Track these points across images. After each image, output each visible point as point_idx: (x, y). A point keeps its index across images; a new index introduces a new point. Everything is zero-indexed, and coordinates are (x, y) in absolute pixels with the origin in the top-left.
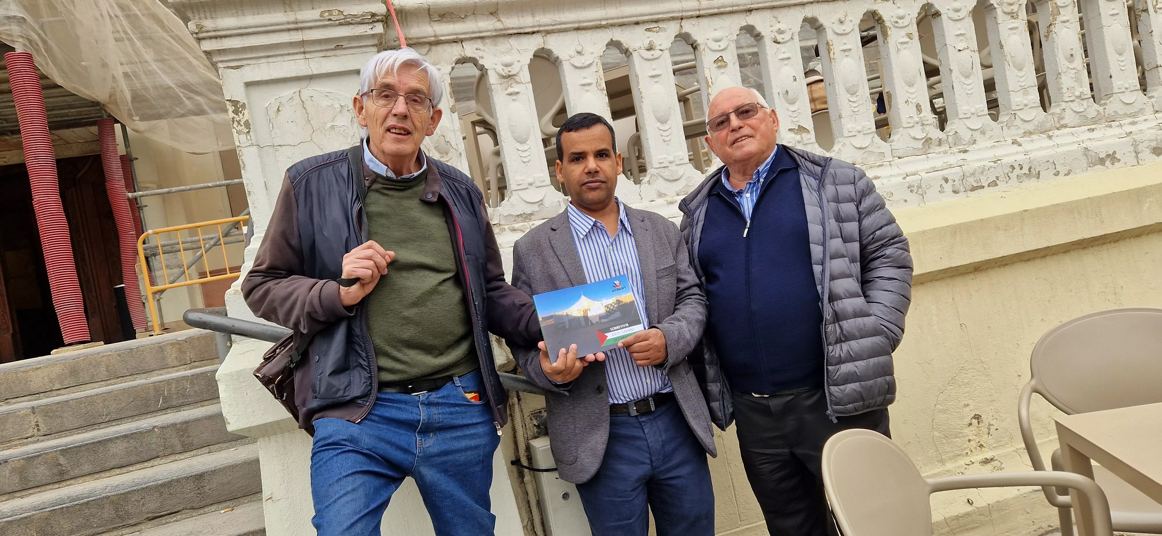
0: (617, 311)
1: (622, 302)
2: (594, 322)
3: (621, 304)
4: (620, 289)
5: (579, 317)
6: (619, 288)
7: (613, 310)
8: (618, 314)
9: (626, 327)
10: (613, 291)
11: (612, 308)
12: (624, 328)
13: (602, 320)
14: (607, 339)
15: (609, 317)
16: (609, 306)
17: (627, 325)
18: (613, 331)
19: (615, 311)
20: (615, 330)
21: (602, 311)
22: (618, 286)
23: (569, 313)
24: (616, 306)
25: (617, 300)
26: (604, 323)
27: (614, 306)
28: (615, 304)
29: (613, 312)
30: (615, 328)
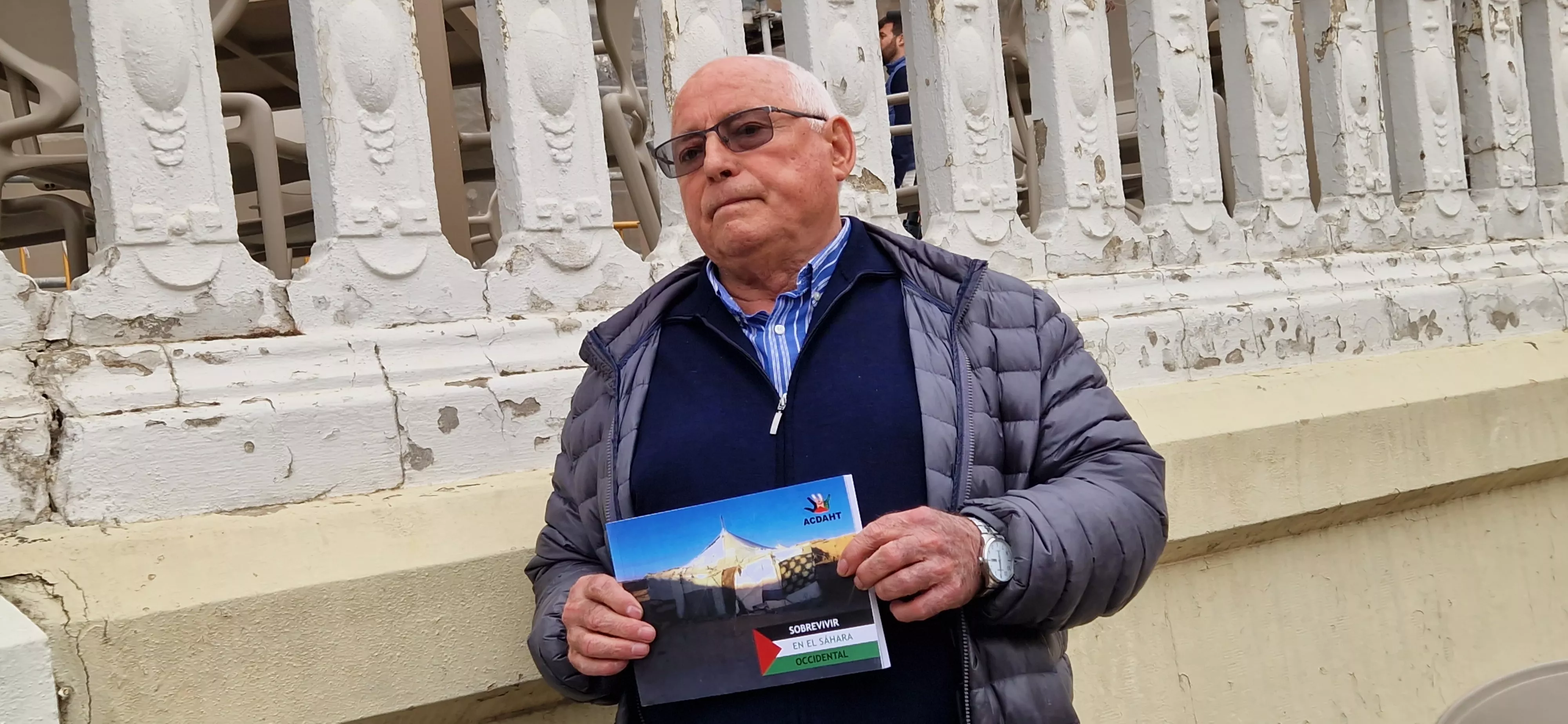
0: (812, 581)
1: (827, 555)
2: (749, 605)
3: (825, 561)
4: (825, 518)
5: (710, 590)
6: (821, 514)
7: (800, 576)
8: (812, 590)
9: (831, 629)
10: (806, 522)
11: (798, 570)
12: (826, 630)
13: (769, 602)
14: (779, 656)
15: (790, 597)
16: (792, 565)
17: (835, 622)
18: (796, 635)
19: (806, 579)
20: (801, 634)
21: (772, 576)
22: (821, 509)
23: (687, 577)
24: (808, 566)
25: (815, 550)
26: (773, 611)
27: (803, 566)
28: (809, 560)
29: (801, 582)
30: (803, 628)
